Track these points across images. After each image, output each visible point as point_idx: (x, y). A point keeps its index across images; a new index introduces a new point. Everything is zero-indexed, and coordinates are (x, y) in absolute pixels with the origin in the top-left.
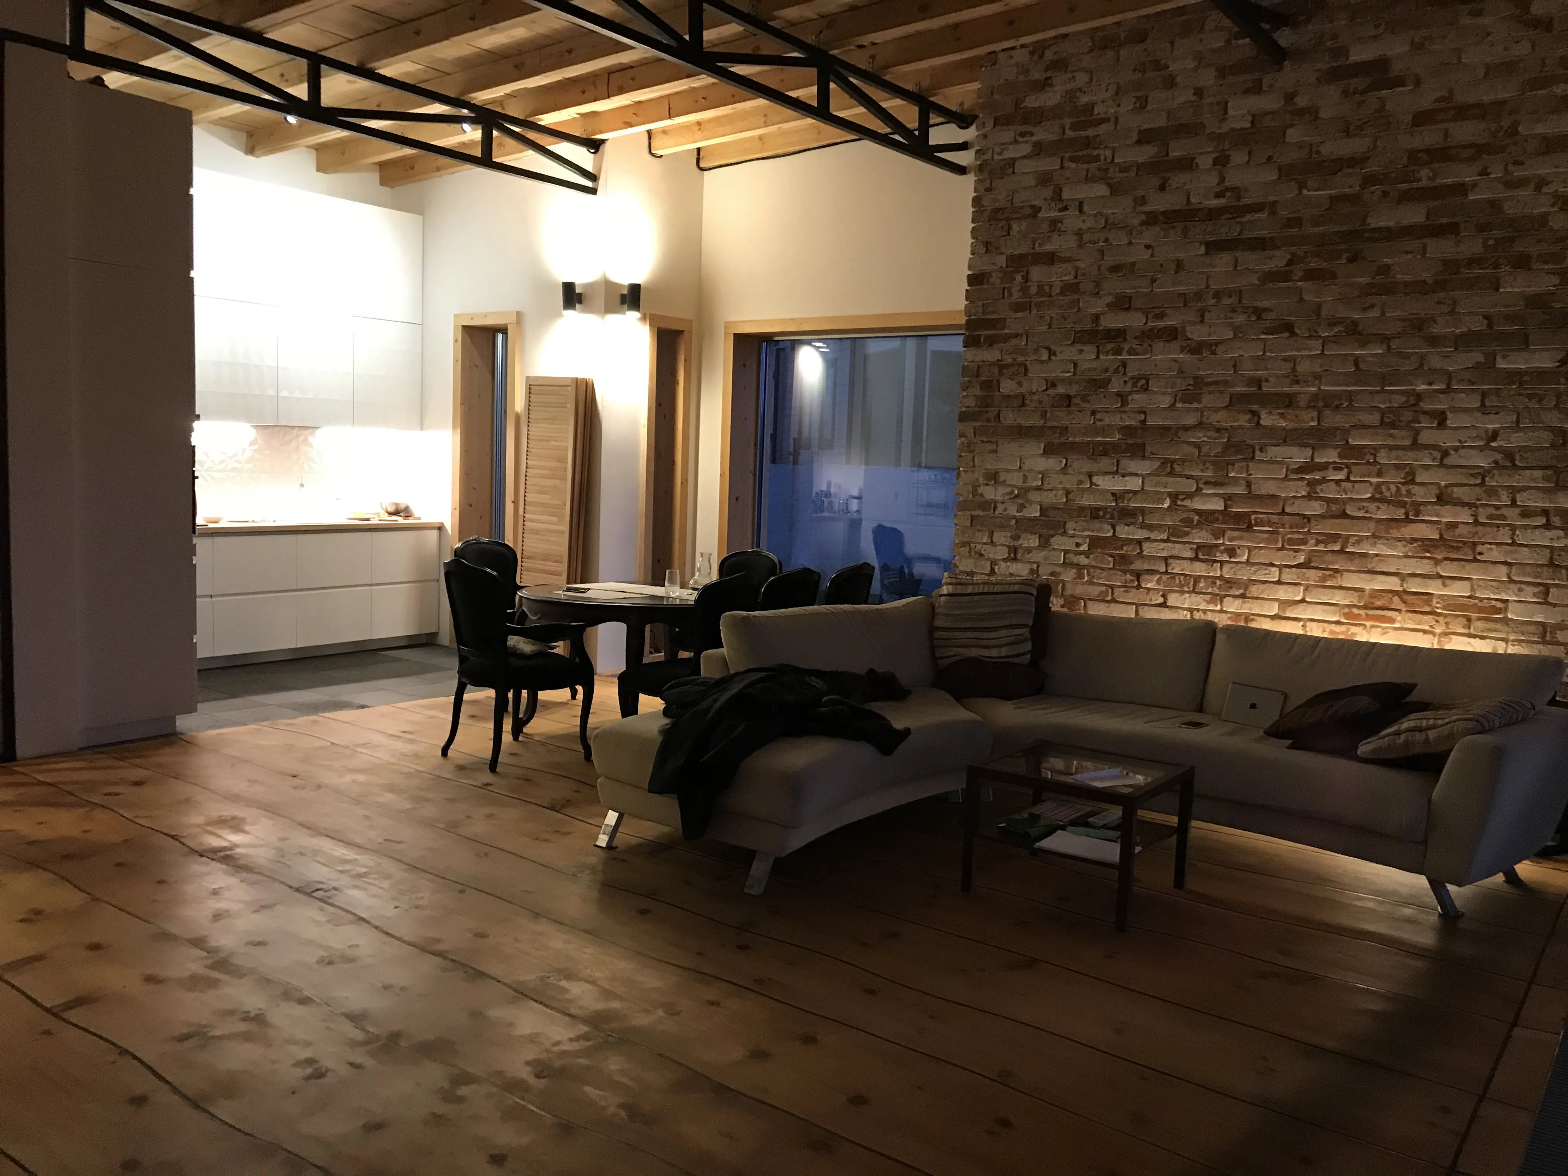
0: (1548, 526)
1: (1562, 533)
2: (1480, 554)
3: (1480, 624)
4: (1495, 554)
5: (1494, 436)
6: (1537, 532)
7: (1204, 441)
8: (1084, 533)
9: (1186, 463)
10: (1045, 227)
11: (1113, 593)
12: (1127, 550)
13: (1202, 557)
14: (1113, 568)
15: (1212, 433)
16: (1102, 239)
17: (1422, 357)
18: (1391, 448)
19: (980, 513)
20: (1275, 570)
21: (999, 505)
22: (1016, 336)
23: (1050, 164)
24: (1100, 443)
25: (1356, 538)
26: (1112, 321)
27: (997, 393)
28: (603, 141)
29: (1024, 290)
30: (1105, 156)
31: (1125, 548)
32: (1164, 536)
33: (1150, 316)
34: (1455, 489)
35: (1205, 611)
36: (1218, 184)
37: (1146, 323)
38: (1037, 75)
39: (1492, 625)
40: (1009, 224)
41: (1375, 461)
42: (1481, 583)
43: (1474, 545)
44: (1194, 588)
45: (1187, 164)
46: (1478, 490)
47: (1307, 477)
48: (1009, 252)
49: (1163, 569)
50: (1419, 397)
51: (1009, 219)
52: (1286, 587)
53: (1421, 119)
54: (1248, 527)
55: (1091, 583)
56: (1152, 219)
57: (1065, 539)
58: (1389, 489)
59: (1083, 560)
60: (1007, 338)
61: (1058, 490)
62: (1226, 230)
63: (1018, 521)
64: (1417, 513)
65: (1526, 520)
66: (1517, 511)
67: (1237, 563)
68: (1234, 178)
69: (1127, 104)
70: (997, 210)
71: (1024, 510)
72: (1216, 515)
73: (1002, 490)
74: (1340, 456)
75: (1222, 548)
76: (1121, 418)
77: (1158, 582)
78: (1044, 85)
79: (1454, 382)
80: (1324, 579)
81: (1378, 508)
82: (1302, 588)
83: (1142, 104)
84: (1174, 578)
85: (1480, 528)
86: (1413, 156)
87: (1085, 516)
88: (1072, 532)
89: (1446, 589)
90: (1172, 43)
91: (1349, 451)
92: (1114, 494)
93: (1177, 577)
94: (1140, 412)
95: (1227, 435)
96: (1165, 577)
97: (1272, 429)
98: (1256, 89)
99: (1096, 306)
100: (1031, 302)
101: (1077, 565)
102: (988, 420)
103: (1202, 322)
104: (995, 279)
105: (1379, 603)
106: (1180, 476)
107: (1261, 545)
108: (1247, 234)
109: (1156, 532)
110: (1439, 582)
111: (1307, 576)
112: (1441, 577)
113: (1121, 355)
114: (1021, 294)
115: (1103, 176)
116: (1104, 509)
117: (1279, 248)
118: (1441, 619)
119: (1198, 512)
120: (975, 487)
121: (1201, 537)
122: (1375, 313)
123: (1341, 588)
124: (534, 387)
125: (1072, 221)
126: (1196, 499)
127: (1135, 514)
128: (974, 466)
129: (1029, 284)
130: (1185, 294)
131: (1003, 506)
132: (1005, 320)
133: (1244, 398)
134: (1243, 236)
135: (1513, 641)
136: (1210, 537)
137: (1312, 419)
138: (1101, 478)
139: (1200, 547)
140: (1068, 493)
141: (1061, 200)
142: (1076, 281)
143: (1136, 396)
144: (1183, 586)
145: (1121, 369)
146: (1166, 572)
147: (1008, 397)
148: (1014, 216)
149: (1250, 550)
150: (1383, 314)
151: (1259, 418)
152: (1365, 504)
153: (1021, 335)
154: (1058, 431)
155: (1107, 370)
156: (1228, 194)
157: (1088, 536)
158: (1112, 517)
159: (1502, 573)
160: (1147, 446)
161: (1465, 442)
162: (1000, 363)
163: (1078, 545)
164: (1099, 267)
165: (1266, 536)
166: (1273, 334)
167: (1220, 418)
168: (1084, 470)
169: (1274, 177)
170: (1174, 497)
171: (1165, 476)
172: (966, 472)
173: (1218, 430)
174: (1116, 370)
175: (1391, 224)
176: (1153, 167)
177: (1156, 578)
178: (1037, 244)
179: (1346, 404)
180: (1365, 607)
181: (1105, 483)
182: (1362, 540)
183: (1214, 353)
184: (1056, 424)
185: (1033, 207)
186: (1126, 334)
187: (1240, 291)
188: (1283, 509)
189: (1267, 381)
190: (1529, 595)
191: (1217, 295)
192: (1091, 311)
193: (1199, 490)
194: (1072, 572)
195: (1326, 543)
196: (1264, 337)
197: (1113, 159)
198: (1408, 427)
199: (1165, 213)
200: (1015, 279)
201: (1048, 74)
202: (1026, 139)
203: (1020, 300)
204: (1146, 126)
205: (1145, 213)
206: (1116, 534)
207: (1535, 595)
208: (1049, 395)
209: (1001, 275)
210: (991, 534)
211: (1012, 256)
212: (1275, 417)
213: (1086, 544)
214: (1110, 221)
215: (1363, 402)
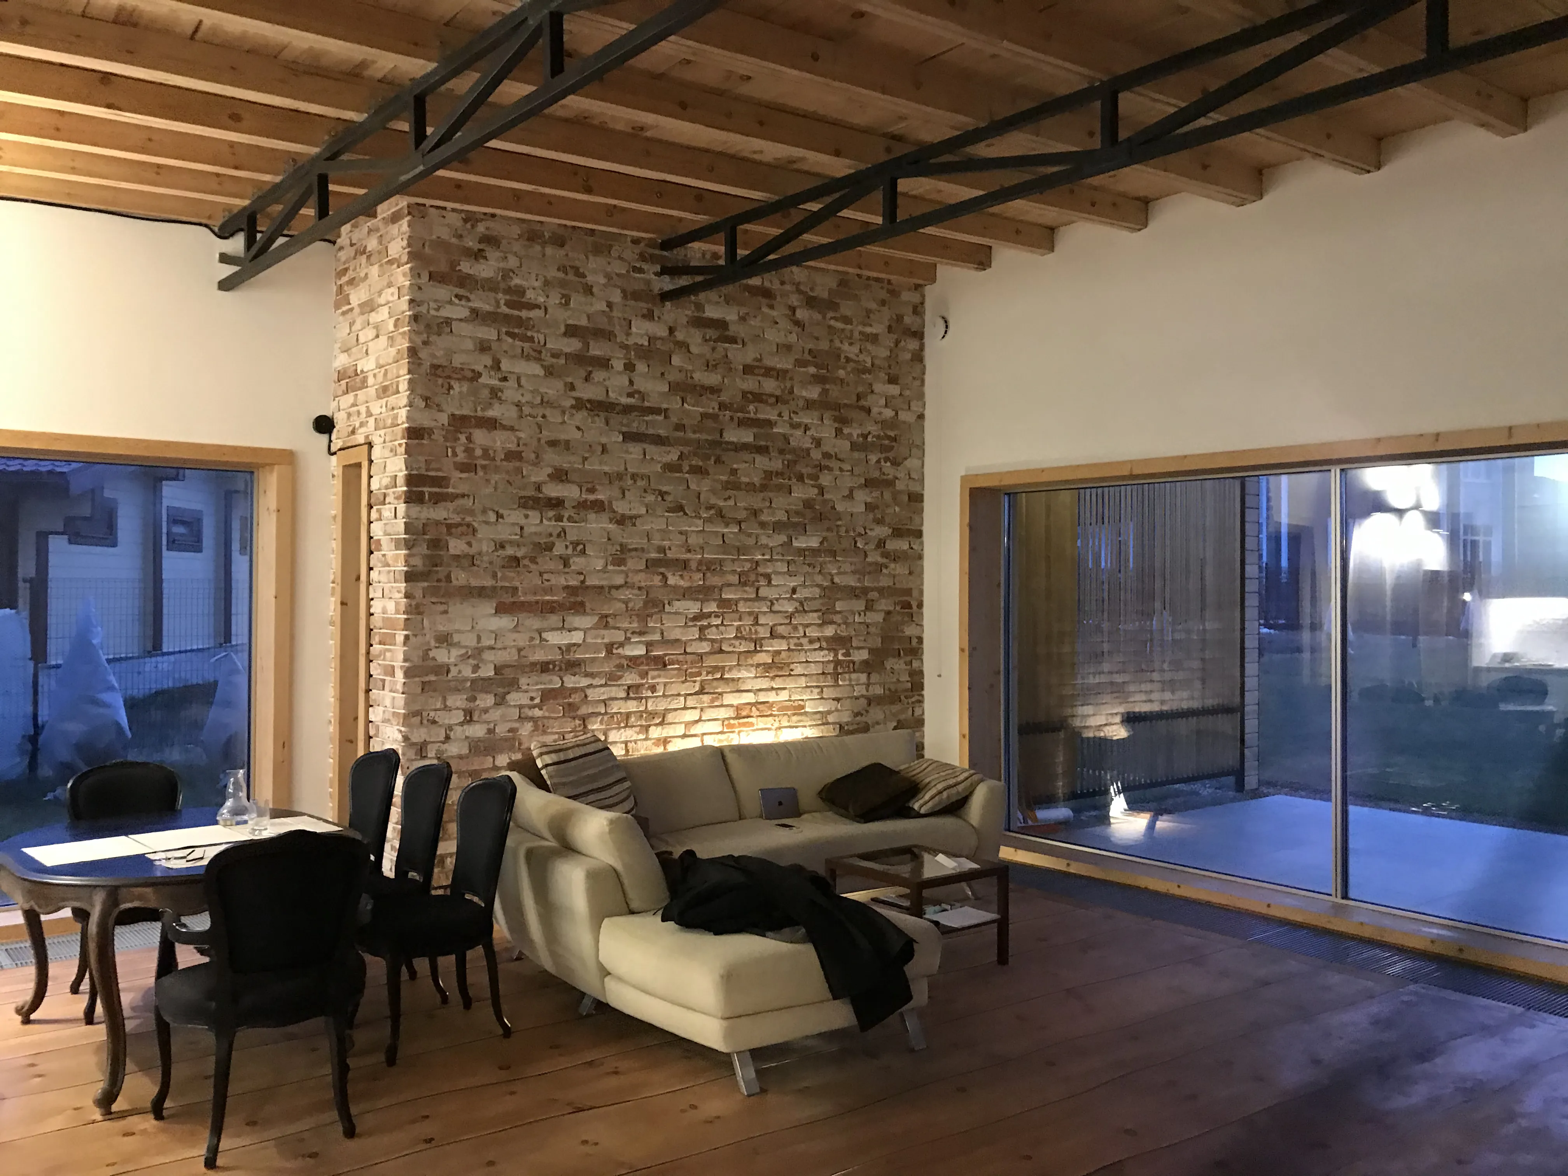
0: (821, 648)
1: (826, 652)
2: (792, 670)
3: (795, 718)
4: (799, 669)
5: (794, 591)
6: (816, 652)
7: (629, 598)
8: (536, 687)
9: (617, 617)
10: (486, 393)
11: (565, 739)
12: (576, 698)
13: (633, 696)
14: (564, 716)
15: (636, 592)
16: (540, 414)
17: (757, 537)
18: (745, 600)
19: (432, 678)
20: (682, 699)
21: (452, 668)
22: (463, 496)
23: (489, 333)
24: (548, 602)
25: (728, 667)
26: (553, 491)
27: (446, 553)
29: (469, 451)
30: (538, 339)
31: (573, 696)
32: (603, 682)
33: (584, 489)
34: (778, 627)
35: (635, 742)
36: (629, 386)
37: (580, 495)
38: (471, 243)
39: (799, 718)
40: (449, 383)
41: (737, 610)
42: (793, 690)
43: (789, 664)
44: (627, 723)
45: (604, 363)
46: (789, 627)
47: (699, 624)
48: (450, 411)
49: (603, 711)
50: (757, 564)
51: (448, 378)
52: (690, 711)
53: (748, 370)
54: (663, 667)
55: (545, 733)
56: (579, 404)
57: (520, 695)
58: (745, 630)
59: (537, 713)
60: (454, 497)
61: (510, 647)
62: (636, 425)
63: (473, 681)
64: (761, 647)
65: (811, 645)
66: (807, 640)
67: (657, 697)
68: (641, 384)
69: (555, 299)
70: (435, 367)
71: (478, 671)
72: (641, 660)
73: (455, 652)
74: (718, 607)
75: (646, 686)
76: (565, 579)
77: (601, 723)
78: (478, 255)
79: (774, 554)
80: (712, 701)
81: (740, 644)
82: (699, 710)
83: (566, 301)
84: (612, 717)
85: (791, 653)
86: (744, 394)
87: (537, 671)
88: (525, 687)
89: (778, 697)
90: (586, 257)
91: (724, 603)
92: (561, 648)
93: (615, 716)
94: (580, 574)
95: (645, 593)
96: (606, 718)
97: (675, 588)
98: (649, 316)
99: (540, 475)
100: (476, 465)
101: (532, 718)
102: (439, 581)
103: (624, 498)
104: (438, 436)
105: (744, 713)
106: (613, 628)
107: (672, 680)
108: (651, 431)
109: (597, 679)
110: (774, 692)
111: (701, 700)
112: (773, 689)
113: (561, 521)
114: (466, 454)
115: (536, 356)
116: (553, 662)
117: (672, 445)
118: (776, 718)
119: (628, 658)
120: (426, 651)
121: (630, 678)
122: (731, 503)
123: (722, 706)
125: (512, 393)
126: (626, 647)
127: (580, 665)
128: (423, 628)
129: (472, 446)
130: (609, 474)
131: (457, 668)
132: (449, 478)
133: (655, 562)
134: (649, 432)
135: (810, 726)
136: (638, 678)
137: (700, 579)
138: (549, 634)
139: (630, 688)
140: (520, 650)
141: (499, 369)
142: (518, 450)
143: (576, 560)
144: (620, 723)
145: (563, 535)
146: (606, 713)
147: (457, 557)
148: (456, 376)
149: (665, 684)
150: (736, 504)
151: (666, 578)
152: (733, 642)
153: (468, 496)
154: (509, 591)
155: (550, 535)
156: (636, 396)
157: (540, 689)
158: (560, 670)
159: (803, 682)
160: (587, 604)
161: (781, 595)
162: (447, 522)
163: (532, 699)
164: (539, 440)
165: (676, 672)
166: (672, 513)
167: (640, 579)
168: (535, 627)
169: (666, 388)
170: (609, 646)
171: (602, 629)
172: (416, 636)
173: (640, 588)
174: (559, 535)
175: (735, 440)
176: (579, 359)
177: (599, 720)
178: (478, 408)
179: (719, 568)
180: (738, 717)
181: (555, 638)
182: (732, 668)
183: (634, 525)
184: (507, 584)
185: (473, 371)
186: (564, 503)
187: (649, 476)
188: (685, 650)
189: (670, 549)
190: (815, 694)
191: (634, 477)
192: (533, 479)
193: (628, 639)
194: (529, 726)
195: (713, 673)
196: (667, 514)
197: (545, 343)
198: (753, 585)
199: (589, 401)
200: (459, 439)
201: (481, 247)
202: (463, 302)
203: (465, 461)
204: (570, 322)
205: (575, 398)
206: (565, 685)
207: (818, 694)
208: (498, 556)
209: (444, 433)
210: (445, 699)
211: (453, 415)
212: (678, 578)
213: (539, 698)
214: (545, 400)
215: (728, 567)
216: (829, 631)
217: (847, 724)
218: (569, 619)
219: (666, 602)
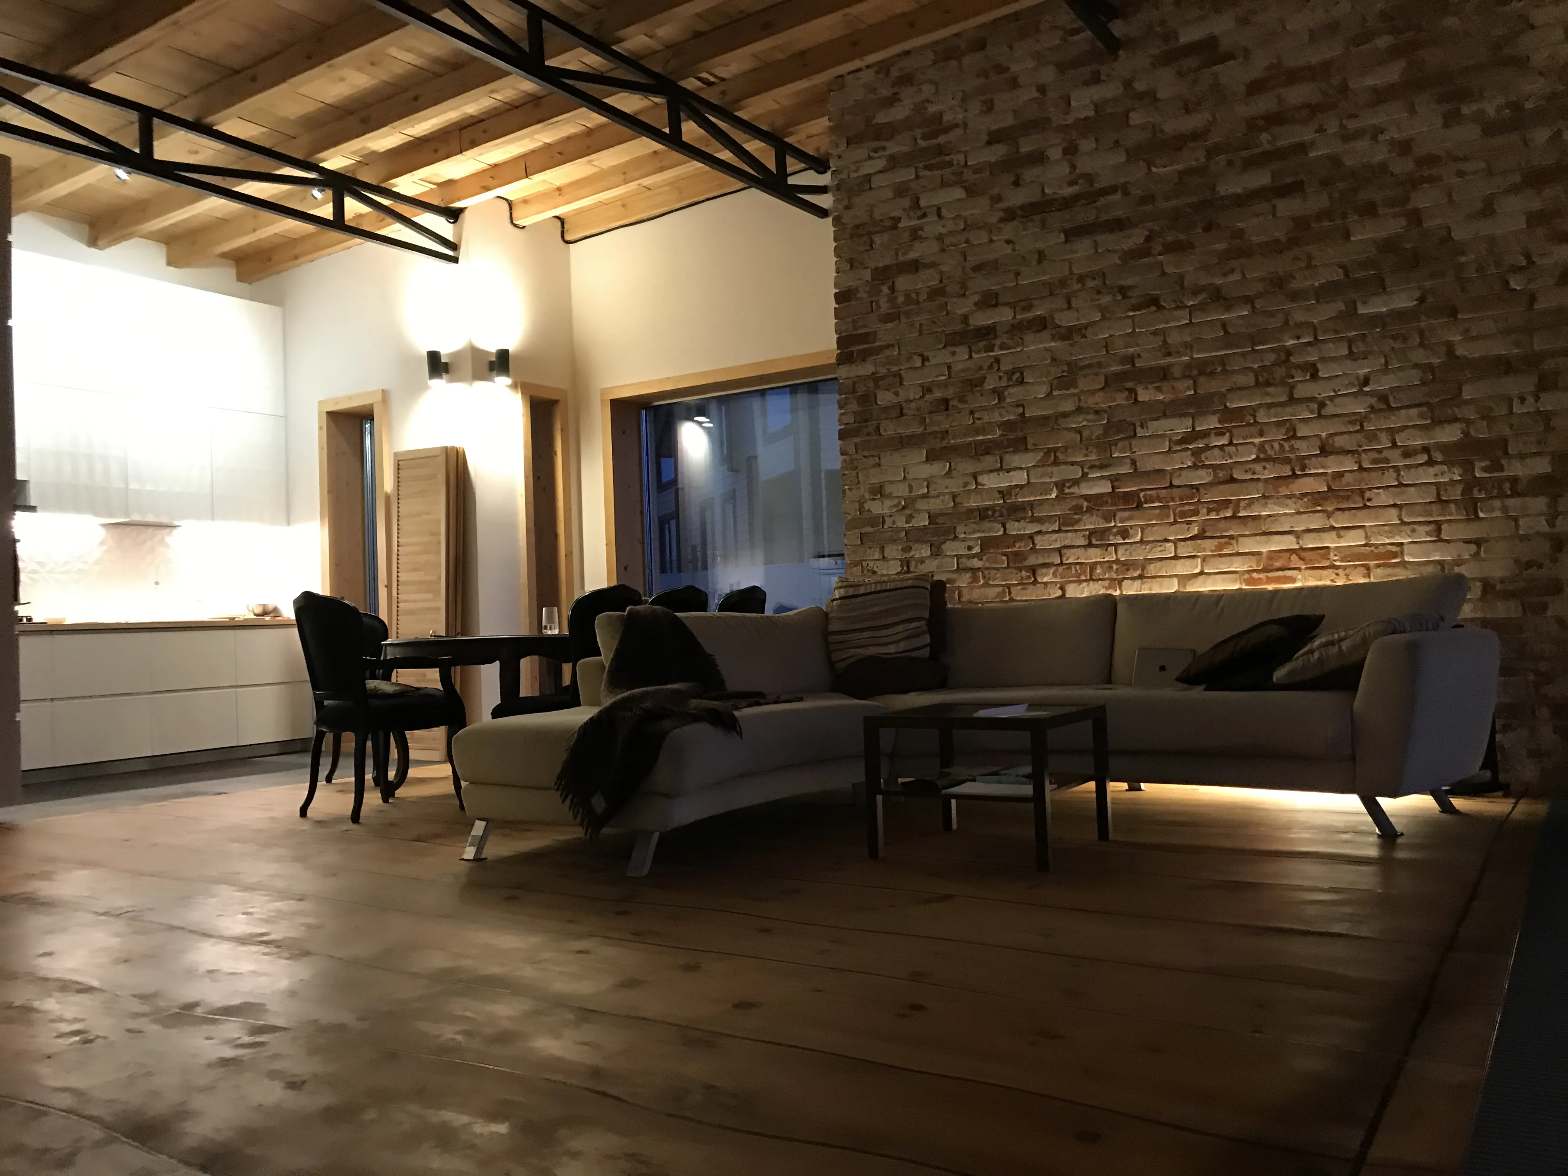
0: (1431, 463)
1: (1445, 468)
3: (1379, 571)
4: (1382, 498)
5: (1366, 381)
6: (1420, 469)
7: (1084, 426)
8: (974, 536)
9: (1069, 450)
10: (906, 236)
11: (1010, 593)
12: (1018, 547)
13: (1097, 543)
14: (1008, 567)
15: (1091, 417)
16: (963, 240)
17: (1287, 314)
18: (1269, 406)
19: (869, 529)
20: (1170, 545)
21: (886, 519)
22: (888, 346)
23: (906, 175)
24: (983, 441)
25: (1246, 501)
26: (981, 319)
27: (876, 406)
28: (461, 210)
29: (892, 299)
30: (958, 161)
31: (1017, 545)
32: (1056, 527)
33: (1018, 309)
34: (1337, 439)
36: (1070, 173)
37: (1014, 317)
38: (885, 92)
39: (1391, 571)
40: (871, 239)
41: (1255, 421)
42: (1374, 529)
43: (1362, 492)
44: (1091, 576)
45: (1038, 158)
46: (1359, 436)
47: (1191, 447)
48: (873, 265)
49: (1058, 561)
50: (1289, 352)
51: (870, 233)
52: (1182, 561)
53: (1255, 88)
54: (1137, 507)
55: (986, 585)
56: (1010, 215)
57: (955, 544)
58: (1273, 448)
59: (976, 563)
60: (880, 349)
61: (944, 494)
62: (1084, 215)
63: (907, 532)
64: (1303, 468)
65: (1408, 459)
67: (1131, 544)
68: (1085, 165)
69: (975, 109)
70: (857, 227)
71: (913, 520)
72: (1105, 498)
73: (888, 503)
74: (1220, 422)
75: (1115, 530)
76: (1000, 414)
77: (1055, 575)
78: (892, 101)
79: (1319, 333)
80: (1220, 547)
81: (1265, 468)
82: (1199, 560)
83: (989, 107)
84: (1069, 568)
85: (1365, 474)
86: (1251, 123)
87: (975, 518)
88: (963, 536)
89: (1341, 540)
90: (1011, 47)
91: (1229, 415)
92: (1000, 492)
93: (1073, 567)
94: (1018, 406)
95: (1106, 416)
96: (1061, 569)
97: (1150, 404)
98: (1096, 79)
99: (962, 307)
100: (899, 313)
101: (971, 569)
102: (868, 434)
103: (1069, 307)
104: (862, 293)
105: (1278, 564)
106: (1066, 463)
107: (1154, 522)
108: (1104, 217)
109: (1047, 524)
110: (1333, 534)
111: (1202, 546)
112: (1333, 528)
113: (993, 351)
114: (888, 305)
115: (958, 180)
116: (992, 508)
117: (1136, 226)
118: (1340, 571)
119: (1086, 497)
120: (861, 504)
121: (1092, 522)
122: (1237, 276)
123: (1238, 554)
124: (401, 463)
125: (932, 228)
126: (1082, 485)
127: (1024, 509)
128: (859, 482)
129: (895, 294)
130: (1049, 284)
131: (892, 519)
132: (875, 332)
133: (1120, 377)
134: (1100, 220)
136: (1101, 521)
137: (1189, 388)
138: (986, 476)
139: (1092, 533)
140: (954, 497)
141: (918, 207)
142: (941, 285)
143: (1012, 390)
144: (1080, 575)
145: (995, 366)
146: (1061, 564)
147: (885, 409)
149: (1142, 528)
150: (1244, 276)
151: (1136, 394)
152: (1251, 466)
153: (893, 345)
154: (939, 435)
155: (981, 368)
156: (1081, 181)
157: (979, 538)
158: (1001, 515)
159: (1392, 517)
160: (1028, 439)
161: (1339, 390)
162: (874, 376)
164: (964, 267)
165: (1157, 511)
166: (1140, 310)
167: (1098, 400)
168: (968, 471)
169: (1122, 158)
170: (1060, 485)
171: (1049, 465)
172: (850, 489)
173: (1097, 412)
174: (990, 367)
175: (1239, 190)
176: (1006, 165)
177: (1052, 571)
178: (900, 254)
179: (1219, 369)
180: (1265, 570)
181: (992, 482)
182: (1253, 503)
183: (1084, 336)
184: (936, 429)
185: (893, 218)
186: (995, 331)
187: (1104, 274)
188: (1171, 483)
189: (1139, 356)
190: (1423, 535)
191: (1081, 279)
192: (959, 312)
193: (1085, 475)
194: (967, 576)
195: (1217, 511)
196: (1131, 314)
197: (966, 162)
198: (1283, 383)
199: (1022, 208)
200: (882, 291)
201: (895, 90)
202: (880, 154)
203: (889, 311)
204: (994, 127)
205: (1003, 210)
206: (1007, 532)
207: (1428, 534)
208: (926, 401)
209: (867, 289)
210: (882, 549)
211: (876, 269)
212: (1152, 391)
213: (979, 546)
214: (969, 222)
215: (1236, 365)
216: (1450, 434)
217: (1502, 581)
218: (1007, 458)
219: (1138, 424)
